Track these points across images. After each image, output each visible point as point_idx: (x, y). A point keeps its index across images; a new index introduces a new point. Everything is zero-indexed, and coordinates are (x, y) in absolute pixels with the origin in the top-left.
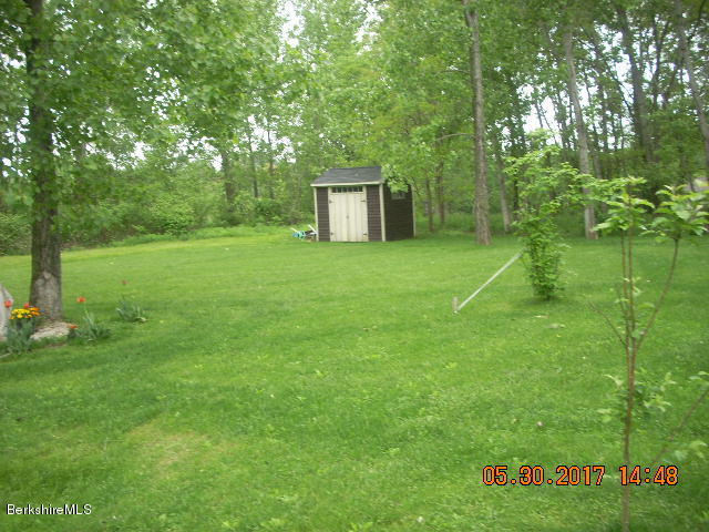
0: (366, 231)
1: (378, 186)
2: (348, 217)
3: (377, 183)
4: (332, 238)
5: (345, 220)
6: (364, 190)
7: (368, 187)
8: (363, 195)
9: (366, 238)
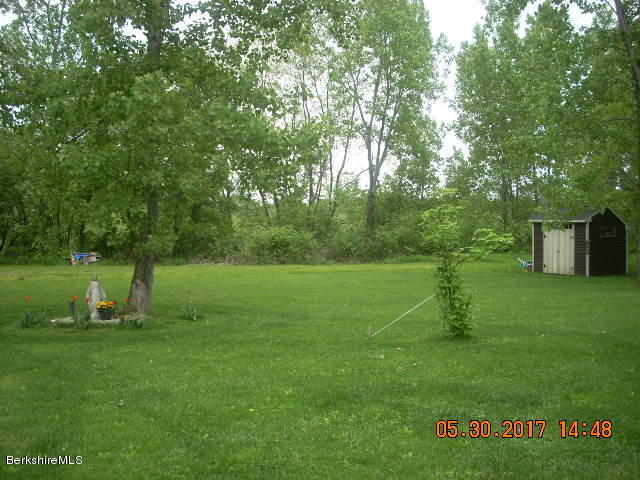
0: (572, 265)
1: (584, 224)
2: (558, 252)
3: (583, 221)
4: (545, 270)
5: (556, 253)
6: (573, 227)
7: (576, 224)
8: (571, 232)
9: (573, 272)
